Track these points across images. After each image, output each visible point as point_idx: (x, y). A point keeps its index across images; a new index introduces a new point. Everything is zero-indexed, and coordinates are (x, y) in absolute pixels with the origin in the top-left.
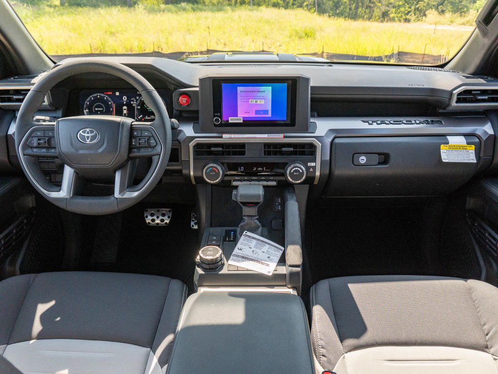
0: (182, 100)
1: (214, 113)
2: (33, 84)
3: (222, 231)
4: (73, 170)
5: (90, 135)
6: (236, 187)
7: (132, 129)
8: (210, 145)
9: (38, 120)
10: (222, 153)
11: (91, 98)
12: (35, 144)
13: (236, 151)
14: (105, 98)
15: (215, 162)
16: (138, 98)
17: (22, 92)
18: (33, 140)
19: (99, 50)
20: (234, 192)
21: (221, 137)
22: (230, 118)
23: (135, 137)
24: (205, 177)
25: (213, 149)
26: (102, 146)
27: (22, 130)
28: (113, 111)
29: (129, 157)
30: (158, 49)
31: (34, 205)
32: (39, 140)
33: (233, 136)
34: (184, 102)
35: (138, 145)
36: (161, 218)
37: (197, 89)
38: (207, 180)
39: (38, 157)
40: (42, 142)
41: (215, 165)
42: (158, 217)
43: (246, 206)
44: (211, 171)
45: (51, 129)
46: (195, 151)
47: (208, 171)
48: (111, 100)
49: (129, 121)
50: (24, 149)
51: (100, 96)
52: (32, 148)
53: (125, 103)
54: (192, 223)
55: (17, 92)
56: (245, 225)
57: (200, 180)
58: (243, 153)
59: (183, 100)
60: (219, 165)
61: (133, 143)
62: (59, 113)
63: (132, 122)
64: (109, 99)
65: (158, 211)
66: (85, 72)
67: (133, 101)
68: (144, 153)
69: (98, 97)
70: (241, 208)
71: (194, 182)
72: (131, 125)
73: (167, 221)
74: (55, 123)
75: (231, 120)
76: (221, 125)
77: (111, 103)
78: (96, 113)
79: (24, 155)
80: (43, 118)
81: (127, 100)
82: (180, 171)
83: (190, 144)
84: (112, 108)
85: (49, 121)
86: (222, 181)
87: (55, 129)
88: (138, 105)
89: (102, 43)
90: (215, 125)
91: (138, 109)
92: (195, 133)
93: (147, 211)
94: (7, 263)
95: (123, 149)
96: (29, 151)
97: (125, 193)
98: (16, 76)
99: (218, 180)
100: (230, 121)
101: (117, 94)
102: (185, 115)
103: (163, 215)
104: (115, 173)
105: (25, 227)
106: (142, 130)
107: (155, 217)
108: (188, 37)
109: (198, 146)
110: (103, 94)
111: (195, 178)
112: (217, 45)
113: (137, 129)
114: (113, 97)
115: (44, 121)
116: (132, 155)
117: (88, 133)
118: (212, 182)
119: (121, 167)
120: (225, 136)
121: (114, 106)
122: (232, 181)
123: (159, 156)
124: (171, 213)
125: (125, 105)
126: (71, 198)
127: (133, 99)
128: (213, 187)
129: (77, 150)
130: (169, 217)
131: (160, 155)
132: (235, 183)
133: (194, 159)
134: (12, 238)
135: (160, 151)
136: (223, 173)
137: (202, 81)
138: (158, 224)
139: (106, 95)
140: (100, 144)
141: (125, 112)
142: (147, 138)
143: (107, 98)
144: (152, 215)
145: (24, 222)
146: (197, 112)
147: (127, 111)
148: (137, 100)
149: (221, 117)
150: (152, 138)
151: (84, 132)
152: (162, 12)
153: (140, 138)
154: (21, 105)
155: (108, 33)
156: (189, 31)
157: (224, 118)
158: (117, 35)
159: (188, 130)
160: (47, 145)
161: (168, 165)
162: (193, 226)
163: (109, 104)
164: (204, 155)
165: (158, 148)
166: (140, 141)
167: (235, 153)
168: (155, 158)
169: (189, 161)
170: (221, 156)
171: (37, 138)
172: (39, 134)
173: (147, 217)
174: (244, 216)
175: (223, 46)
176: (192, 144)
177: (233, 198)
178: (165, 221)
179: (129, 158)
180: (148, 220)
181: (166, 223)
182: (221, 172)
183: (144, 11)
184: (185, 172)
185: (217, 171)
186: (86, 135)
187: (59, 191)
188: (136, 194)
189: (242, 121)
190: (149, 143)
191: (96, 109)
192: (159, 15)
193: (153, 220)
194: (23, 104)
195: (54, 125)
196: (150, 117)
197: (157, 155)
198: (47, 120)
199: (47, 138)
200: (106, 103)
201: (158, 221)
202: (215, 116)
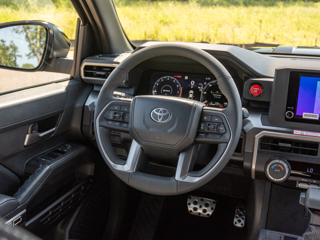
0: (253, 90)
1: (287, 106)
2: (118, 63)
3: (281, 237)
4: (139, 146)
5: (162, 114)
6: (305, 190)
7: (203, 113)
8: (277, 140)
9: (116, 96)
10: (290, 150)
11: (161, 80)
12: (111, 118)
13: (306, 150)
14: (174, 81)
15: (280, 158)
16: (205, 83)
17: (104, 69)
18: (110, 113)
19: (152, 37)
20: (302, 195)
21: (292, 133)
22: (304, 113)
23: (205, 122)
24: (268, 173)
25: (280, 144)
26: (172, 126)
27: (102, 103)
28: (179, 93)
29: (195, 141)
30: (207, 40)
31: (92, 174)
32: (115, 113)
33: (305, 133)
34: (256, 91)
35: (206, 130)
36: (204, 208)
37: (272, 80)
38: (270, 176)
39: (111, 129)
40: (117, 116)
41: (281, 162)
42: (201, 207)
43: (315, 213)
44: (276, 168)
45: (128, 104)
46: (260, 143)
47: (272, 167)
48: (179, 84)
49: (200, 105)
50: (100, 120)
51: (170, 78)
52: (108, 120)
53: (192, 87)
54: (235, 220)
55: (100, 68)
56: (311, 235)
57: (261, 175)
58: (315, 153)
59: (255, 90)
60: (285, 162)
61: (202, 128)
62: (132, 91)
63: (204, 107)
64: (178, 82)
65: (202, 200)
66: (166, 55)
67: (200, 86)
68: (211, 139)
69: (168, 79)
70: (309, 216)
71: (253, 176)
72: (203, 109)
73: (210, 212)
74: (131, 100)
75: (306, 115)
76: (293, 120)
77: (179, 87)
78: (164, 94)
79: (100, 126)
80: (119, 93)
81: (194, 85)
82: (241, 163)
83: (256, 136)
84: (180, 91)
85: (124, 97)
86: (286, 181)
87: (131, 105)
88: (205, 91)
89: (156, 31)
90: (287, 119)
91: (203, 94)
92: (263, 125)
93: (190, 198)
94: (59, 225)
95: (191, 132)
96: (105, 123)
97: (186, 177)
98: (101, 54)
99: (282, 179)
100: (304, 117)
101: (186, 78)
102: (253, 105)
103: (207, 205)
104: (179, 155)
105: (81, 194)
106: (212, 115)
107: (197, 206)
108: (237, 30)
109: (264, 139)
110: (173, 77)
111: (256, 172)
112: (266, 38)
113: (208, 114)
114: (182, 80)
115: (120, 96)
116: (198, 139)
117: (161, 112)
118: (275, 180)
119: (185, 150)
120: (295, 132)
121: (181, 89)
122: (298, 182)
123: (226, 144)
124: (215, 205)
125: (192, 89)
126: (134, 173)
127: (200, 84)
128: (273, 185)
129: (148, 128)
130: (212, 209)
131: (228, 143)
132: (301, 185)
133: (258, 152)
134: (69, 202)
135: (228, 139)
136: (289, 173)
137: (278, 72)
138: (199, 214)
139: (175, 78)
140: (170, 124)
141: (191, 96)
142: (217, 124)
143: (176, 81)
144: (195, 203)
145: (81, 189)
146: (268, 104)
147: (193, 95)
148: (204, 86)
149: (294, 111)
150: (222, 125)
151: (157, 111)
152: (214, 6)
153: (210, 123)
154: (105, 81)
155: (162, 23)
156: (238, 24)
157: (298, 113)
158: (170, 25)
159: (255, 121)
160: (121, 119)
161: (234, 155)
162: (236, 223)
163: (176, 86)
164: (268, 149)
165: (227, 136)
166: (209, 127)
167: (304, 152)
168: (222, 146)
169: (252, 153)
170: (289, 154)
171: (113, 112)
172: (116, 108)
173: (190, 204)
174: (311, 224)
175: (272, 40)
176: (258, 136)
177: (301, 202)
178: (208, 213)
179: (196, 143)
180: (190, 207)
181: (208, 215)
182: (287, 171)
183: (197, 4)
184: (246, 164)
185: (283, 169)
186: (159, 114)
187: (124, 164)
188: (197, 179)
189: (317, 118)
190: (218, 130)
191: (164, 91)
192: (211, 8)
193: (195, 209)
194: (107, 80)
195: (131, 101)
196: (215, 103)
197: (225, 143)
198: (123, 97)
199: (122, 113)
200: (174, 85)
201: (200, 211)
202: (287, 110)
